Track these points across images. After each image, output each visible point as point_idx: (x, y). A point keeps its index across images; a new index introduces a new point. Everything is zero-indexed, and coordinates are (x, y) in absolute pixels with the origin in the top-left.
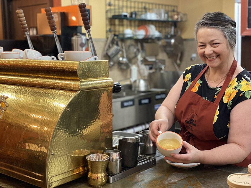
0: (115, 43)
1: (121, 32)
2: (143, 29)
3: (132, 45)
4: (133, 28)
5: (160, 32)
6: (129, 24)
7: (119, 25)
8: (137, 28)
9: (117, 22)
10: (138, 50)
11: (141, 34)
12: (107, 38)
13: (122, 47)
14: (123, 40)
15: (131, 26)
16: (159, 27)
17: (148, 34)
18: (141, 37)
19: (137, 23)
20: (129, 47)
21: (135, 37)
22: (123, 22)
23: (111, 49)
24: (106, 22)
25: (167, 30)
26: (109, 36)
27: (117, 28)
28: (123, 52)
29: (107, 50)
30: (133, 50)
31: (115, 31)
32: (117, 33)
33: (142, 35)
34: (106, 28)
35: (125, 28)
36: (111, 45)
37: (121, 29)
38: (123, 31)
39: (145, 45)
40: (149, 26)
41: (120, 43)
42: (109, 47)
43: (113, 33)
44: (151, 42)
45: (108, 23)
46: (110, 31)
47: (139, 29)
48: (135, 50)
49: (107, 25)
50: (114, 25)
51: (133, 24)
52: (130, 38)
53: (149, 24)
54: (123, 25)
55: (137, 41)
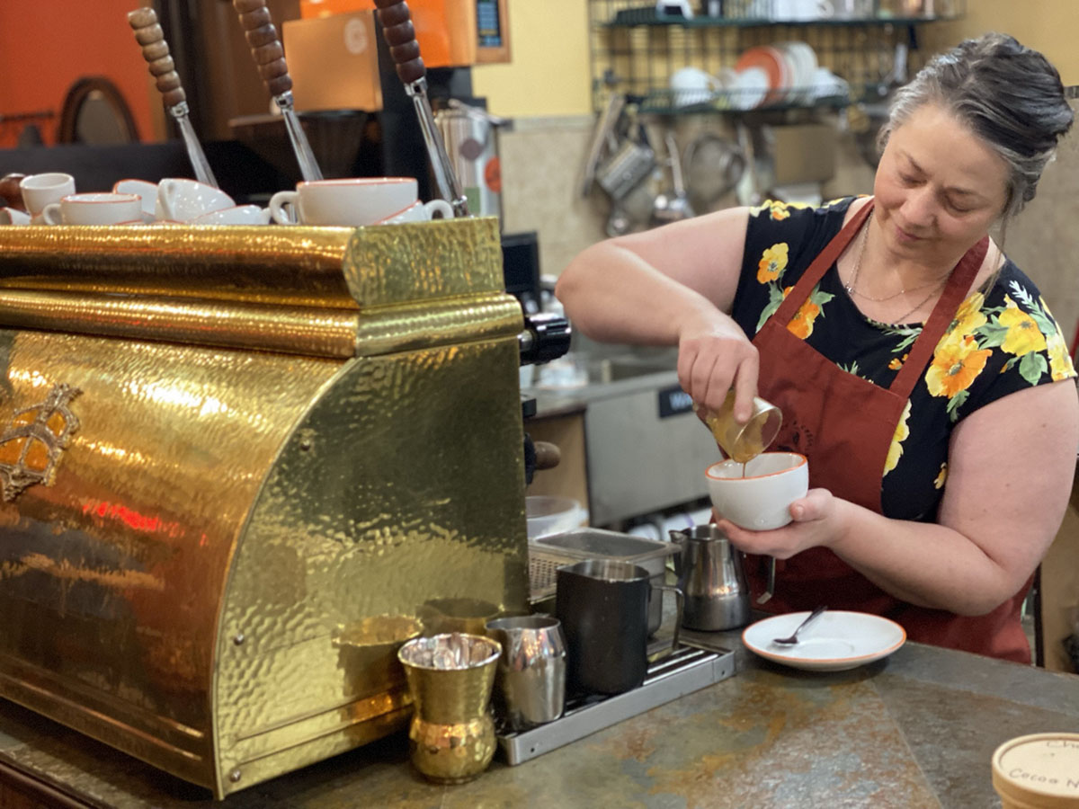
0: (634, 132)
1: (659, 85)
2: (759, 64)
3: (712, 138)
4: (713, 63)
5: (837, 73)
6: (693, 44)
7: (650, 53)
8: (730, 60)
9: (639, 38)
10: (738, 159)
11: (749, 86)
12: (598, 113)
13: (667, 151)
14: (670, 117)
15: (704, 52)
16: (837, 50)
17: (783, 85)
18: (748, 102)
19: (731, 40)
20: (698, 147)
21: (722, 104)
22: (666, 38)
23: (615, 162)
24: (591, 43)
25: (874, 61)
26: (606, 105)
27: (642, 66)
28: (669, 171)
29: (597, 166)
30: (717, 159)
31: (632, 81)
32: (640, 90)
33: (753, 91)
34: (592, 69)
35: (677, 64)
36: (613, 145)
37: (659, 69)
38: (668, 79)
39: (771, 135)
40: (785, 51)
41: (653, 134)
42: (607, 153)
43: (621, 90)
44: (797, 123)
45: (598, 45)
46: (610, 81)
47: (740, 67)
48: (724, 160)
49: (593, 57)
50: (629, 53)
51: (713, 43)
52: (701, 109)
53: (788, 39)
54: (666, 53)
55: (734, 118)
